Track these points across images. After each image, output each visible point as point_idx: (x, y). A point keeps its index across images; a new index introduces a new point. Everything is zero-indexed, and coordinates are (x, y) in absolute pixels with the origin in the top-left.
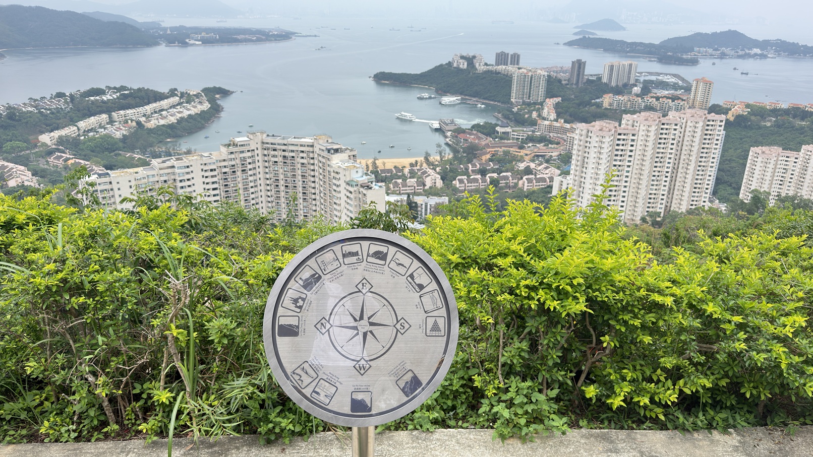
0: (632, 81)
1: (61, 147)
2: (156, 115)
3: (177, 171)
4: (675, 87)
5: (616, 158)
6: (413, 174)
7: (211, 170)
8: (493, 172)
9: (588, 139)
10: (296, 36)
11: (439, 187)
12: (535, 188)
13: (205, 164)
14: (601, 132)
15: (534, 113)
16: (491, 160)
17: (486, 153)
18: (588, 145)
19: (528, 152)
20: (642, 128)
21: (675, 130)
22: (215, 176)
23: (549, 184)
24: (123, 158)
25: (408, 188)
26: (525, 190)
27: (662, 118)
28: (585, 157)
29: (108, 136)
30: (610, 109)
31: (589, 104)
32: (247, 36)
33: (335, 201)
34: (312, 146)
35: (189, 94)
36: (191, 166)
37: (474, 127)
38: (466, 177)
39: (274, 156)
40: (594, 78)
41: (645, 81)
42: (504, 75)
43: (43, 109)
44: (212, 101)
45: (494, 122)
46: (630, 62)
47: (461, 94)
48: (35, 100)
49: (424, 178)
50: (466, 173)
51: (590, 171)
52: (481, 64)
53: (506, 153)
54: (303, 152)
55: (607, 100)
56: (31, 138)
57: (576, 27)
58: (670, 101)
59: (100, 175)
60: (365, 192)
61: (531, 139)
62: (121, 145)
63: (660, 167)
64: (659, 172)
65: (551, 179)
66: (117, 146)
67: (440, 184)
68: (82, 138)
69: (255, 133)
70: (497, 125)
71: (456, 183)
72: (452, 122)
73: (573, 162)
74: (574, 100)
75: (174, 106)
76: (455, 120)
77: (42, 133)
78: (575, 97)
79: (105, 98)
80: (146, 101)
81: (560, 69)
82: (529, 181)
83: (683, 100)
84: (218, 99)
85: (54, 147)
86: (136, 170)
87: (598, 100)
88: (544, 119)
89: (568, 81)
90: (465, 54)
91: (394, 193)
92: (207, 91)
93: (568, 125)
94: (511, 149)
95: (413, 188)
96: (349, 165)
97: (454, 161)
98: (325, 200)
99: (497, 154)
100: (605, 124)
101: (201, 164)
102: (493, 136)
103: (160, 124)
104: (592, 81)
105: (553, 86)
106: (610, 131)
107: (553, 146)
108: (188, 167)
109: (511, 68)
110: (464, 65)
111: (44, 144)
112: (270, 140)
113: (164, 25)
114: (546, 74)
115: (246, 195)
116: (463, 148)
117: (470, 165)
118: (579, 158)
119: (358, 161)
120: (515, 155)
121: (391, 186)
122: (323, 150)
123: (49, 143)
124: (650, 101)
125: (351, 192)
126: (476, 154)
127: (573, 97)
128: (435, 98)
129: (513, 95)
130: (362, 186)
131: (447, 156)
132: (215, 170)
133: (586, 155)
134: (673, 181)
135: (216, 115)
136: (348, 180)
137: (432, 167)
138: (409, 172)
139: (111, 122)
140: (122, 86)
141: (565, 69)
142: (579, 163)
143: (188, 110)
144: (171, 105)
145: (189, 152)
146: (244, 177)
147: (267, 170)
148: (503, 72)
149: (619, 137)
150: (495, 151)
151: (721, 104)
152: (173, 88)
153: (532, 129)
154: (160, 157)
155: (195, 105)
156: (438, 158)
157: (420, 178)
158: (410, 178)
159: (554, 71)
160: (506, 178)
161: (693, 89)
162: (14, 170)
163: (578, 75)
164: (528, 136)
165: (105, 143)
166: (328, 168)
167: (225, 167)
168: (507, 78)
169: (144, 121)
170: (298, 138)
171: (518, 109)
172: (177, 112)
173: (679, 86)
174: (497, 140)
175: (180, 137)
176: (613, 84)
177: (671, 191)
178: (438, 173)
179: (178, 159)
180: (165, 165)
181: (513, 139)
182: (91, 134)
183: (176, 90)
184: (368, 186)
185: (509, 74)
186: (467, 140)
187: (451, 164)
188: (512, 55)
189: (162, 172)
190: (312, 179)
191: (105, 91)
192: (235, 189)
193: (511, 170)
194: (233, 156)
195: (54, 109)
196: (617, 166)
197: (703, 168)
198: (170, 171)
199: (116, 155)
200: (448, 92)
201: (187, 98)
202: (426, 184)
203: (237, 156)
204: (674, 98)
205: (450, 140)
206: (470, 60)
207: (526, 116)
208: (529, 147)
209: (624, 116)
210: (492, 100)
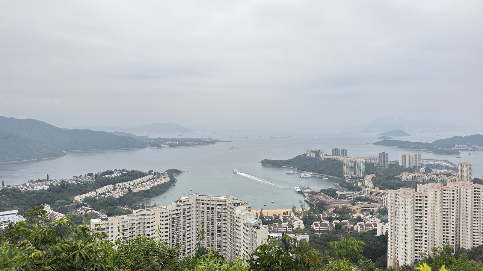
0: (419, 165)
1: (85, 203)
2: (139, 185)
3: (146, 217)
4: (447, 168)
5: (417, 212)
6: (285, 220)
7: (166, 217)
8: (337, 220)
9: (397, 200)
10: (219, 142)
11: (302, 228)
12: (366, 231)
13: (163, 213)
14: (404, 195)
15: (359, 183)
16: (334, 212)
17: (331, 207)
18: (397, 203)
19: (358, 207)
20: (431, 192)
21: (453, 194)
22: (168, 220)
23: (374, 228)
24: (118, 209)
25: (282, 229)
26: (359, 232)
27: (443, 187)
28: (396, 211)
29: (112, 197)
30: (407, 181)
31: (393, 178)
32: (193, 142)
33: (237, 236)
34: (225, 201)
35: (159, 173)
36: (155, 214)
37: (322, 191)
38: (319, 222)
39: (202, 208)
40: (395, 163)
41: (427, 164)
42: (338, 161)
43: (80, 182)
44: (171, 177)
45: (334, 188)
46: (416, 154)
47: (313, 171)
48: (77, 177)
49: (292, 222)
50: (319, 219)
51: (401, 221)
52: (324, 155)
53: (344, 208)
54: (219, 205)
55: (404, 176)
56: (70, 198)
57: (379, 135)
58: (446, 176)
59: (103, 219)
60: (255, 230)
61: (359, 199)
62: (118, 202)
63: (447, 218)
64: (447, 221)
65: (376, 225)
66: (115, 202)
67: (302, 226)
68: (98, 198)
69: (192, 194)
70: (337, 190)
71: (313, 226)
72: (308, 188)
73: (389, 214)
74: (383, 176)
75: (150, 180)
76: (310, 187)
77: (77, 195)
78: (384, 174)
79: (113, 176)
80: (135, 177)
81: (372, 158)
82: (361, 226)
83: (454, 176)
84: (175, 176)
85: (82, 203)
86: (123, 216)
87: (398, 176)
88: (366, 187)
89: (378, 165)
90: (313, 150)
91: (273, 232)
92: (169, 171)
93: (382, 191)
94: (347, 205)
95: (286, 228)
96: (246, 213)
97: (311, 212)
98: (231, 235)
99: (338, 208)
100: (406, 190)
101: (161, 213)
102: (334, 196)
103: (141, 190)
104: (393, 165)
105: (369, 168)
106: (410, 194)
107: (374, 204)
108: (153, 215)
109: (342, 157)
110: (313, 155)
111: (77, 202)
112: (201, 198)
113: (150, 137)
114: (364, 160)
115: (184, 232)
116: (316, 204)
117: (321, 215)
118: (393, 211)
119: (252, 211)
120: (350, 209)
121: (272, 227)
122: (231, 204)
123: (79, 201)
124: (432, 176)
125: (247, 231)
126: (325, 208)
127: (382, 174)
128: (297, 173)
129: (345, 172)
130: (253, 227)
131: (306, 208)
132: (168, 216)
133: (397, 209)
134: (458, 228)
135: (173, 185)
136: (245, 222)
137: (297, 215)
138: (283, 218)
139: (115, 189)
140: (123, 169)
141: (375, 158)
142: (393, 215)
143: (158, 182)
144: (149, 179)
145: (155, 206)
146: (184, 221)
147: (198, 216)
148: (337, 159)
149: (417, 198)
150: (336, 206)
151: (480, 178)
152: (151, 170)
153: (359, 193)
154: (139, 209)
155: (161, 179)
156: (301, 210)
157: (290, 222)
158: (284, 222)
159: (368, 159)
160: (345, 223)
161: (459, 169)
162: (58, 216)
163: (384, 161)
164: (357, 197)
165: (109, 201)
166: (234, 215)
167: (174, 214)
168: (340, 163)
169: (133, 189)
170: (217, 197)
171: (349, 181)
172: (151, 183)
173: (449, 167)
174: (337, 199)
175: (151, 197)
176: (407, 166)
177: (458, 234)
178: (301, 219)
179: (148, 210)
180: (140, 213)
181: (348, 199)
182: (103, 196)
183: (152, 171)
184: (257, 227)
185: (341, 160)
186: (318, 199)
187: (309, 213)
188: (342, 150)
189: (138, 218)
190: (224, 222)
191: (114, 172)
192: (178, 228)
193: (348, 218)
194: (179, 208)
195: (86, 182)
196: (418, 217)
197: (477, 219)
198: (142, 217)
199: (114, 208)
200: (305, 171)
201: (158, 175)
202: (294, 226)
203: (181, 208)
204: (448, 175)
205: (307, 199)
206: (317, 153)
207: (354, 185)
208: (358, 204)
209: (418, 185)
210: (332, 175)
